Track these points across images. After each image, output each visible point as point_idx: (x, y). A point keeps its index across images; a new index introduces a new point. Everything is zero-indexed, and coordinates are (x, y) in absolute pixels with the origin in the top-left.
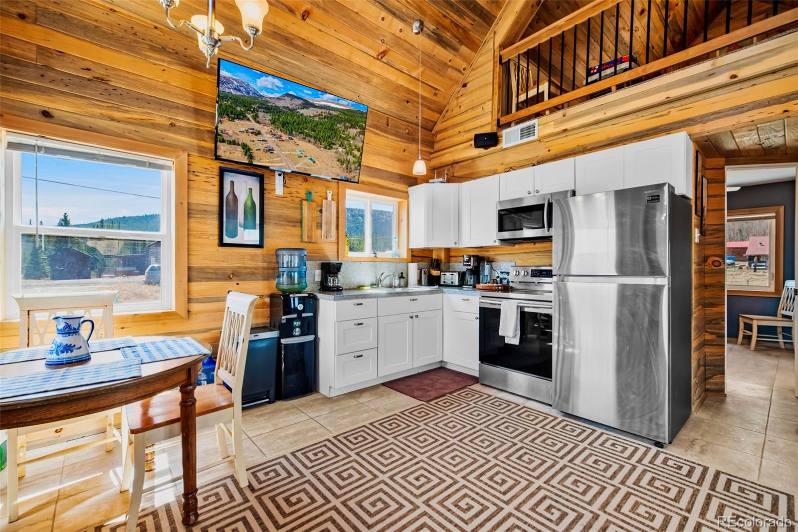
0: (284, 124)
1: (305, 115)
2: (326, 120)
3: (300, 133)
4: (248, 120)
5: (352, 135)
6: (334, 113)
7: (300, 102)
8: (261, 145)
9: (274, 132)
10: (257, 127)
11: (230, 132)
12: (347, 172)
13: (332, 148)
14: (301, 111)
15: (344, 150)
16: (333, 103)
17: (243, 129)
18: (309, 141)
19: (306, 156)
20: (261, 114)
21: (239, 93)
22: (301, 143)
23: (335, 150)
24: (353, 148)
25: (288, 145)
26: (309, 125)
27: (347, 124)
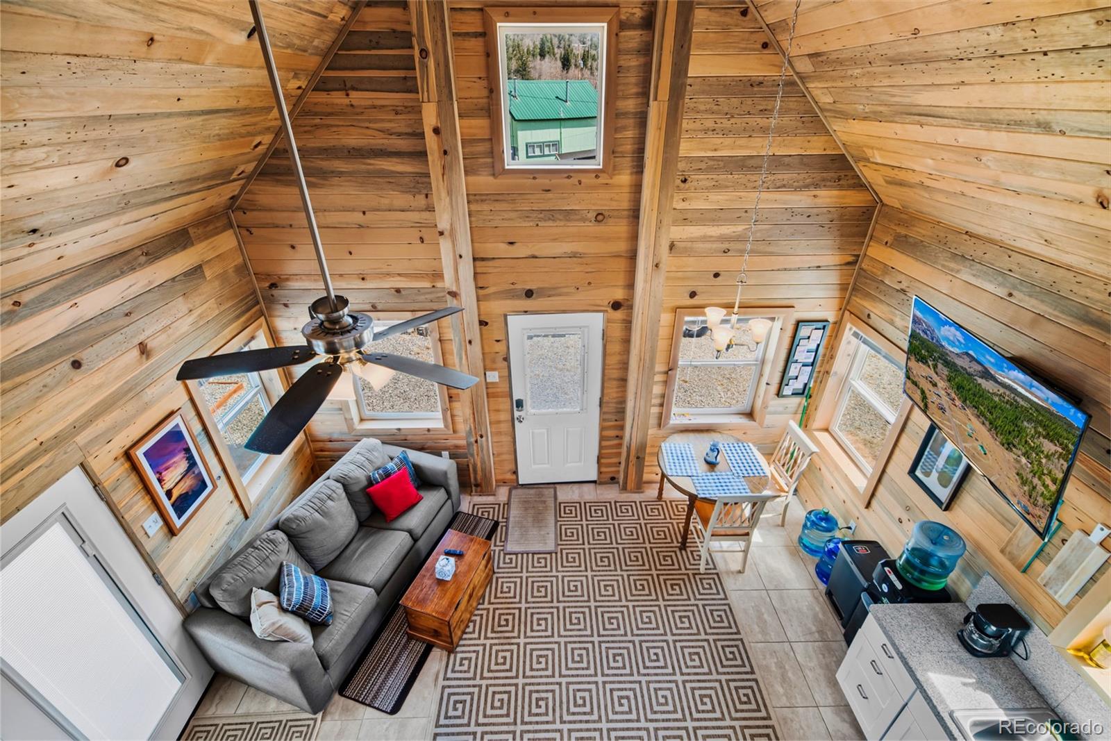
0: (959, 388)
1: (983, 387)
2: (1008, 406)
3: (974, 406)
4: (929, 366)
5: (1045, 449)
6: (1022, 403)
7: (980, 368)
8: (935, 398)
9: (949, 391)
10: (936, 378)
11: (915, 372)
12: (1029, 501)
13: (1011, 451)
14: (980, 381)
15: (1029, 466)
16: (1022, 387)
17: (924, 375)
18: (983, 424)
19: (977, 440)
20: (940, 366)
21: (925, 337)
22: (972, 418)
23: (1016, 457)
24: (1045, 472)
25: (959, 413)
26: (986, 402)
27: (1040, 429)
